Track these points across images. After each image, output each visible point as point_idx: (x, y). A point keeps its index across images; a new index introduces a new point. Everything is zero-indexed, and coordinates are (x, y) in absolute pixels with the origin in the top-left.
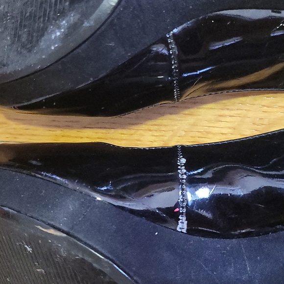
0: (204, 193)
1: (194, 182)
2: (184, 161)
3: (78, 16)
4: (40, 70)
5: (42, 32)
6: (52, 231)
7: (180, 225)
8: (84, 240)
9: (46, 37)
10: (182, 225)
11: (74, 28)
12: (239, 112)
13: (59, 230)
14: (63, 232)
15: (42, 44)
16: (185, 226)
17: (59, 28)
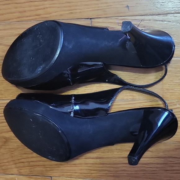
0: (77, 108)
1: (76, 104)
2: (74, 98)
3: (45, 65)
4: (35, 78)
5: (36, 68)
6: (38, 114)
7: (71, 114)
8: (46, 117)
9: (37, 70)
10: (72, 115)
11: (44, 68)
12: (90, 88)
13: (40, 114)
14: (41, 115)
15: (36, 71)
16: (73, 115)
17: (40, 68)
